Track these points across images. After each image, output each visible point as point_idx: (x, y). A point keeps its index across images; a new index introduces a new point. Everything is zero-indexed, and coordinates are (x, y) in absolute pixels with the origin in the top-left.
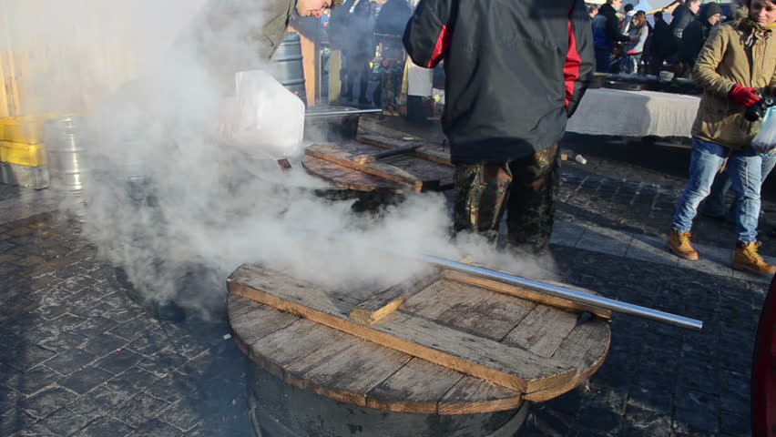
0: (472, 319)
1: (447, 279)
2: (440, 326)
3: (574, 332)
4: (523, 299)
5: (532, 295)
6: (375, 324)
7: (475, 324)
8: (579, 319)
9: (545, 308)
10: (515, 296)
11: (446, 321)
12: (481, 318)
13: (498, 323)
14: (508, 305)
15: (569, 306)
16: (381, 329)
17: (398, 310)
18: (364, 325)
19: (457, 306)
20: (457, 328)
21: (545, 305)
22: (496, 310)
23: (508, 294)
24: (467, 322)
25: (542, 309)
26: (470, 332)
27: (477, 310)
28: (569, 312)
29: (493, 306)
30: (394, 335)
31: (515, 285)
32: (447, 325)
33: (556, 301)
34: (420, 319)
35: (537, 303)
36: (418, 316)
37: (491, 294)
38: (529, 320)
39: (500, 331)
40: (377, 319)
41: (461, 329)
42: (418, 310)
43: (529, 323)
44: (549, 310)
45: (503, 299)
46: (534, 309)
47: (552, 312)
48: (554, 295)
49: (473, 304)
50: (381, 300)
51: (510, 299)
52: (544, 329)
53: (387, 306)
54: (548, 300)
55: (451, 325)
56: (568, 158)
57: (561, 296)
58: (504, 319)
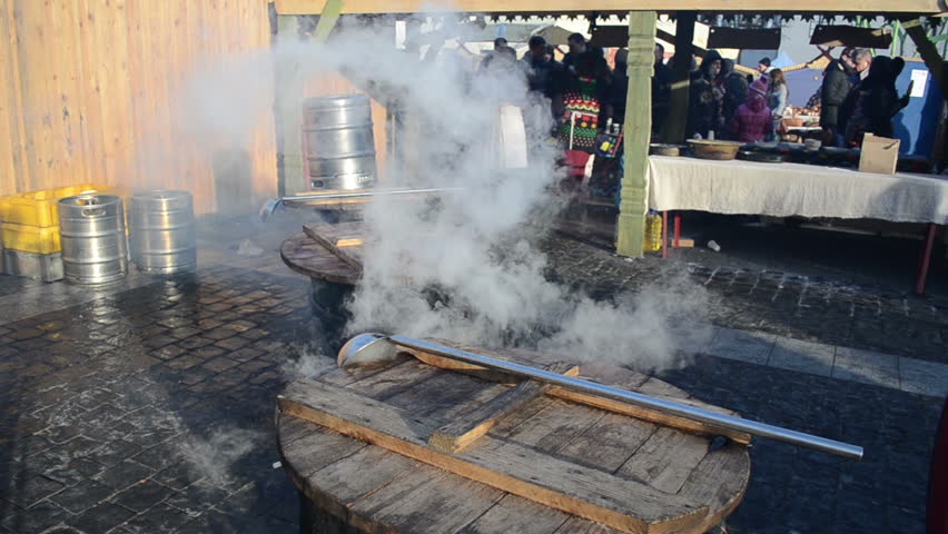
0: (579, 446)
1: (548, 396)
2: (538, 454)
3: (706, 462)
4: (642, 420)
5: (653, 415)
6: (460, 452)
7: (583, 452)
8: (711, 443)
9: (670, 431)
10: (632, 417)
11: (547, 449)
12: (590, 443)
13: (611, 450)
14: (624, 428)
15: (698, 428)
16: (468, 458)
17: (488, 434)
18: (445, 454)
19: (561, 429)
20: (561, 457)
21: (669, 427)
22: (609, 434)
23: (624, 414)
24: (574, 450)
25: (665, 433)
26: (576, 462)
27: (586, 434)
28: (699, 436)
29: (605, 429)
30: (482, 466)
31: (631, 402)
32: (548, 453)
33: (681, 423)
34: (516, 446)
35: (659, 425)
36: (513, 442)
37: (602, 414)
38: (650, 447)
39: (613, 460)
40: (463, 446)
41: (567, 458)
42: (511, 435)
43: (650, 450)
44: (674, 434)
45: (616, 419)
46: (655, 432)
47: (679, 435)
48: (680, 415)
49: (580, 427)
50: (467, 421)
51: (625, 420)
52: (667, 458)
53: (475, 430)
54: (672, 421)
55: (553, 452)
56: (695, 245)
57: (688, 417)
58: (619, 445)
